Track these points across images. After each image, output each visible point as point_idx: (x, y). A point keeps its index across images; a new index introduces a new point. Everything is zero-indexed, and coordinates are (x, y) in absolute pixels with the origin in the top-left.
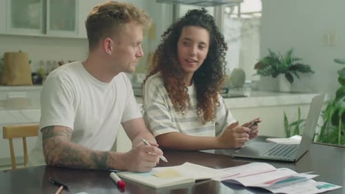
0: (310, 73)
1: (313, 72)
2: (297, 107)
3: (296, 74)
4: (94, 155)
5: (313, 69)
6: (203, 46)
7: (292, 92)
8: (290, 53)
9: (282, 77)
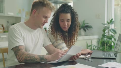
0: (92, 28)
1: (93, 28)
2: (91, 40)
3: (87, 29)
4: (39, 56)
5: (93, 27)
6: (69, 20)
7: (85, 35)
8: (84, 21)
9: (82, 30)
